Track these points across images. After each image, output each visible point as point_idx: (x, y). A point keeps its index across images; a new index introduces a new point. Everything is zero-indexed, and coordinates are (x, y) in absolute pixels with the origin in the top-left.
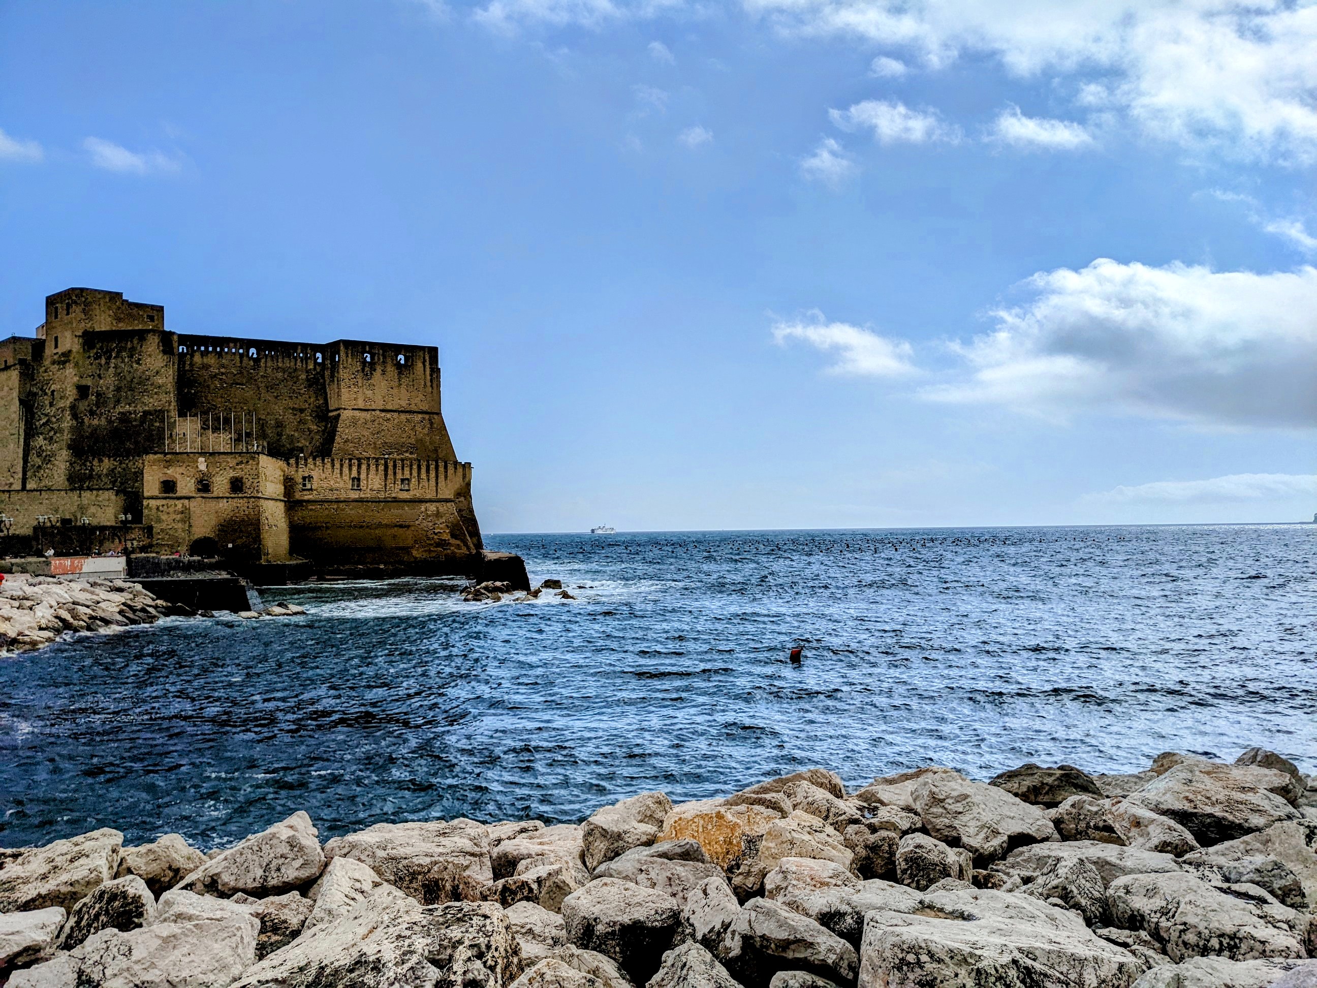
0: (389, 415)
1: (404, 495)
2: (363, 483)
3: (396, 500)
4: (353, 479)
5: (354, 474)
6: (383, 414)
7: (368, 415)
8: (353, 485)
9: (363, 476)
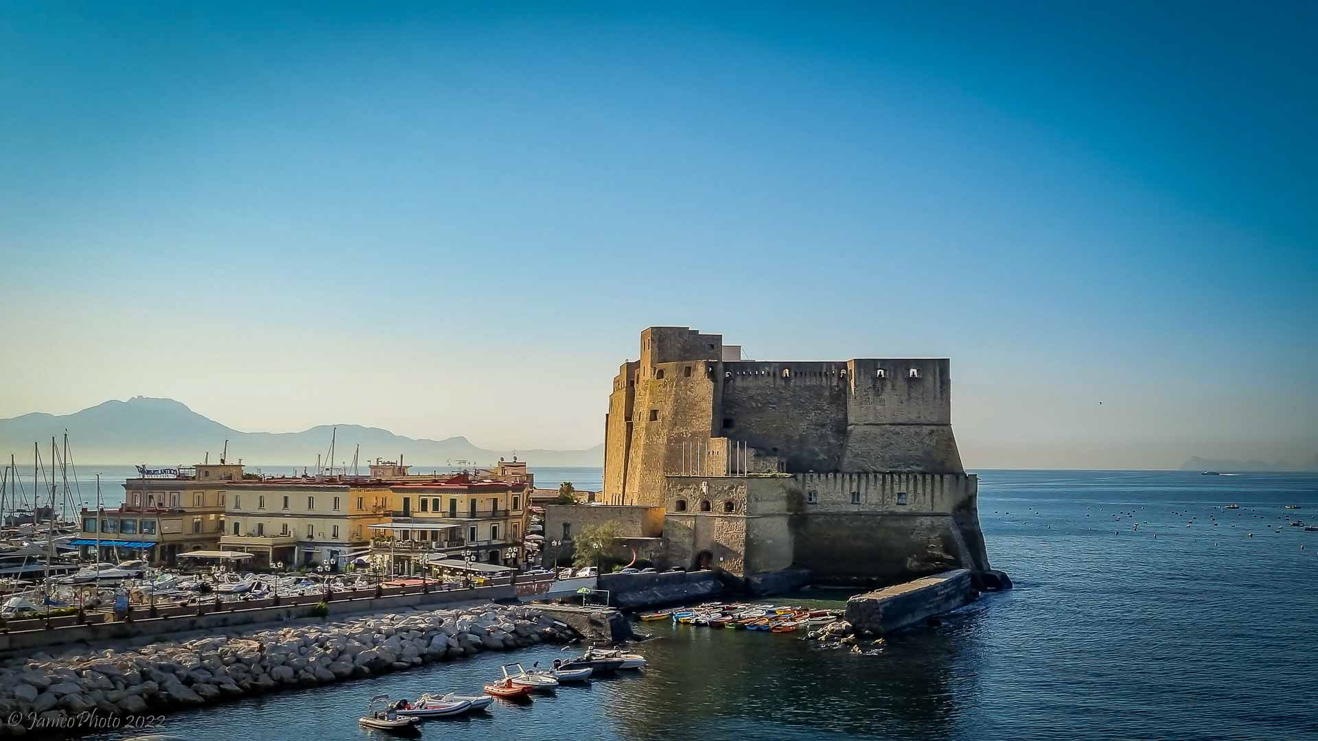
0: (898, 429)
1: (901, 510)
2: (862, 497)
3: (892, 514)
4: (853, 494)
5: (854, 489)
6: (893, 428)
7: (876, 430)
8: (853, 500)
9: (862, 491)
